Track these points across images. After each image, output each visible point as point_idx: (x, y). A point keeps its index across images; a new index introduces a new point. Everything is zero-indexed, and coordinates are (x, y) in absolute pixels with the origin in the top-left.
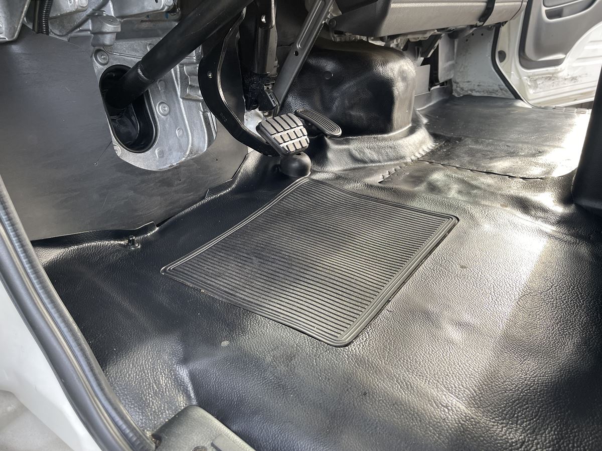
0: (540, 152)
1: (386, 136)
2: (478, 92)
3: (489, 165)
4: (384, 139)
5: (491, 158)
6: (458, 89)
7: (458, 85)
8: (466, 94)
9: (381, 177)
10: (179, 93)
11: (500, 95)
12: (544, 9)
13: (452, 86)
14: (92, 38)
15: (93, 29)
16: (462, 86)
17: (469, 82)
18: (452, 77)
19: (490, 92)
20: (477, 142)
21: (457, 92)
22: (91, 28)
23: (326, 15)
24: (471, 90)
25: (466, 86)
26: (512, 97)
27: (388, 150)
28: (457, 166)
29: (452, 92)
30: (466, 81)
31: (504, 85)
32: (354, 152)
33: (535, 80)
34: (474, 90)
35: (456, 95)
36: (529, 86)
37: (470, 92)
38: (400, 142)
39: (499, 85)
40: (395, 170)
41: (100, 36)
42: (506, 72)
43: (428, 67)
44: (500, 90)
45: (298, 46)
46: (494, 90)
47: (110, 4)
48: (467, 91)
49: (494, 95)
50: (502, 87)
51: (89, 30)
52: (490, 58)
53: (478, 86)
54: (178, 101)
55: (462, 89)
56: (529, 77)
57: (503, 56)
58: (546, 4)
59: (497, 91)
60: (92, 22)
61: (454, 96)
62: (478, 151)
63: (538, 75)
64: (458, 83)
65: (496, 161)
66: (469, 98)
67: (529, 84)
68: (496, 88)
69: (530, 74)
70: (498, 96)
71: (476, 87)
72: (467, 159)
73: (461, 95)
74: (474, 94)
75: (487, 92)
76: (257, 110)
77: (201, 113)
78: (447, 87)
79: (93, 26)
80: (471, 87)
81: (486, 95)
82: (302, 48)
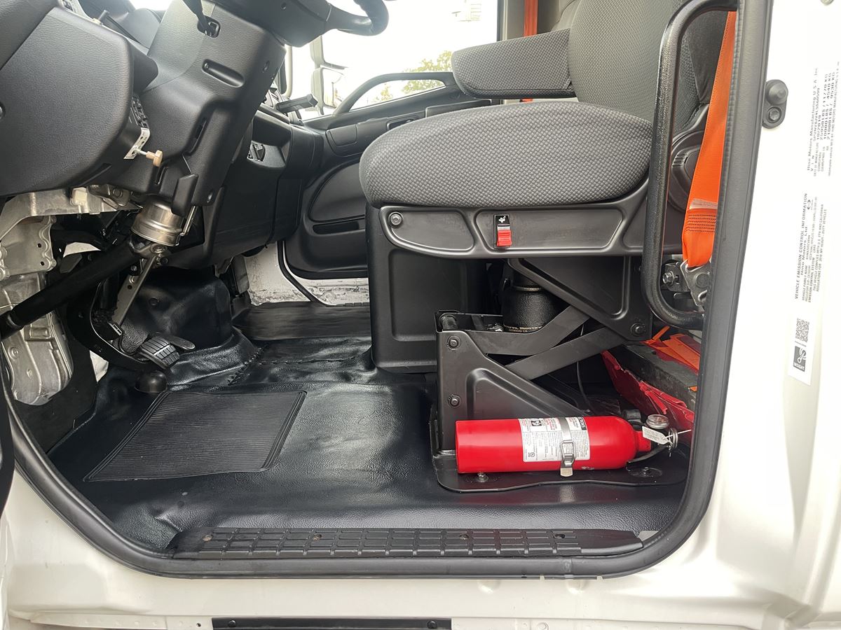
2: (276, 298)
3: (311, 357)
6: (256, 298)
7: (255, 295)
8: (265, 302)
10: (23, 337)
11: (296, 299)
13: (249, 296)
16: (258, 295)
17: (264, 290)
19: (287, 298)
21: (256, 301)
24: (269, 298)
25: (262, 295)
26: (308, 300)
27: (223, 360)
28: (287, 362)
29: (250, 302)
30: (261, 290)
31: (297, 289)
32: (194, 365)
34: (271, 297)
35: (255, 305)
37: (268, 300)
44: (295, 295)
45: (131, 281)
46: (289, 295)
48: (265, 299)
49: (290, 301)
50: (296, 292)
53: (274, 293)
54: (24, 343)
55: (260, 298)
58: (315, 219)
59: (293, 296)
64: (254, 293)
65: (315, 353)
66: (268, 306)
68: (292, 293)
70: (294, 300)
71: (272, 295)
73: (260, 304)
74: (272, 301)
75: (284, 298)
77: (51, 351)
80: (268, 295)
81: (283, 301)
82: (136, 282)
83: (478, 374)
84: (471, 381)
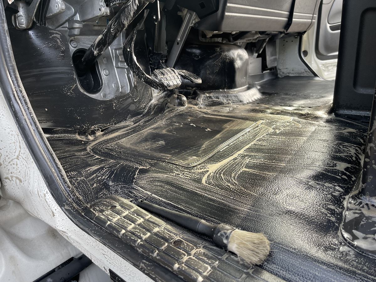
0: (322, 97)
1: (232, 90)
2: (293, 74)
3: (292, 103)
5: (293, 100)
6: (281, 73)
7: (281, 71)
8: (286, 75)
9: (228, 109)
10: (114, 65)
11: (305, 75)
12: (328, 25)
13: (277, 71)
14: (68, 31)
16: (283, 71)
17: (286, 68)
18: (276, 65)
19: (300, 74)
20: (286, 94)
21: (280, 75)
23: (192, 21)
24: (289, 73)
25: (285, 71)
26: (313, 75)
28: (273, 104)
29: (277, 75)
30: (285, 68)
31: (307, 69)
33: (328, 67)
34: (290, 73)
35: (280, 76)
36: (324, 70)
37: (288, 74)
38: (241, 94)
39: (305, 69)
40: (237, 107)
41: (72, 30)
42: (309, 62)
43: (260, 59)
44: (305, 72)
45: (179, 39)
46: (302, 72)
47: (78, 15)
48: (286, 74)
49: (302, 75)
50: (306, 70)
51: (67, 27)
52: (298, 54)
53: (293, 70)
54: (114, 68)
55: (283, 73)
56: (323, 65)
57: (306, 53)
58: (330, 23)
59: (304, 73)
60: (68, 23)
61: (279, 77)
62: (286, 98)
63: (329, 64)
64: (280, 70)
65: (296, 101)
66: (287, 77)
67: (324, 69)
68: (303, 71)
69: (324, 63)
70: (304, 76)
71: (291, 71)
72: (279, 101)
73: (283, 76)
74: (291, 75)
75: (298, 74)
77: (126, 75)
78: (274, 71)
79: (69, 26)
80: (288, 71)
81: (297, 75)
82: (181, 40)
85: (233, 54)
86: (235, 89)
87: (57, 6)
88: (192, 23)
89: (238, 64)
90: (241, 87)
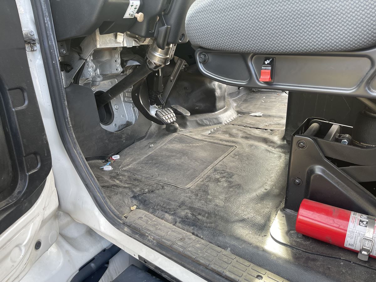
1: (213, 113)
4: (213, 115)
9: (210, 131)
10: (122, 100)
15: (92, 80)
22: (91, 80)
23: (182, 66)
27: (214, 120)
29: (252, 89)
32: (198, 121)
35: (255, 90)
38: (219, 116)
40: (217, 129)
41: (95, 82)
45: (172, 78)
47: (98, 70)
54: (122, 103)
76: (155, 105)
77: (132, 108)
82: (174, 79)
83: (318, 170)
84: (312, 172)
85: (214, 85)
86: (216, 113)
87: (89, 74)
88: (182, 67)
89: (218, 93)
90: (221, 109)
